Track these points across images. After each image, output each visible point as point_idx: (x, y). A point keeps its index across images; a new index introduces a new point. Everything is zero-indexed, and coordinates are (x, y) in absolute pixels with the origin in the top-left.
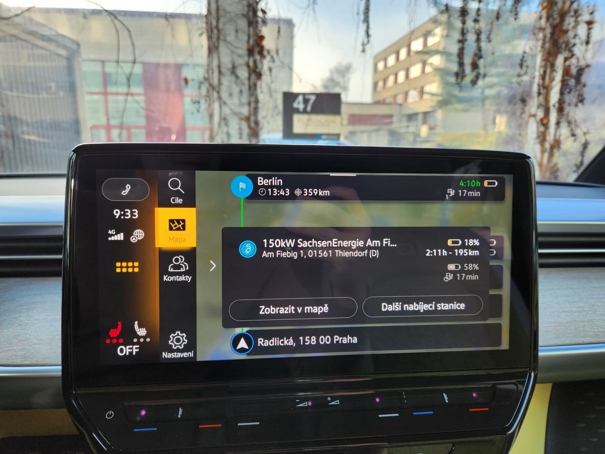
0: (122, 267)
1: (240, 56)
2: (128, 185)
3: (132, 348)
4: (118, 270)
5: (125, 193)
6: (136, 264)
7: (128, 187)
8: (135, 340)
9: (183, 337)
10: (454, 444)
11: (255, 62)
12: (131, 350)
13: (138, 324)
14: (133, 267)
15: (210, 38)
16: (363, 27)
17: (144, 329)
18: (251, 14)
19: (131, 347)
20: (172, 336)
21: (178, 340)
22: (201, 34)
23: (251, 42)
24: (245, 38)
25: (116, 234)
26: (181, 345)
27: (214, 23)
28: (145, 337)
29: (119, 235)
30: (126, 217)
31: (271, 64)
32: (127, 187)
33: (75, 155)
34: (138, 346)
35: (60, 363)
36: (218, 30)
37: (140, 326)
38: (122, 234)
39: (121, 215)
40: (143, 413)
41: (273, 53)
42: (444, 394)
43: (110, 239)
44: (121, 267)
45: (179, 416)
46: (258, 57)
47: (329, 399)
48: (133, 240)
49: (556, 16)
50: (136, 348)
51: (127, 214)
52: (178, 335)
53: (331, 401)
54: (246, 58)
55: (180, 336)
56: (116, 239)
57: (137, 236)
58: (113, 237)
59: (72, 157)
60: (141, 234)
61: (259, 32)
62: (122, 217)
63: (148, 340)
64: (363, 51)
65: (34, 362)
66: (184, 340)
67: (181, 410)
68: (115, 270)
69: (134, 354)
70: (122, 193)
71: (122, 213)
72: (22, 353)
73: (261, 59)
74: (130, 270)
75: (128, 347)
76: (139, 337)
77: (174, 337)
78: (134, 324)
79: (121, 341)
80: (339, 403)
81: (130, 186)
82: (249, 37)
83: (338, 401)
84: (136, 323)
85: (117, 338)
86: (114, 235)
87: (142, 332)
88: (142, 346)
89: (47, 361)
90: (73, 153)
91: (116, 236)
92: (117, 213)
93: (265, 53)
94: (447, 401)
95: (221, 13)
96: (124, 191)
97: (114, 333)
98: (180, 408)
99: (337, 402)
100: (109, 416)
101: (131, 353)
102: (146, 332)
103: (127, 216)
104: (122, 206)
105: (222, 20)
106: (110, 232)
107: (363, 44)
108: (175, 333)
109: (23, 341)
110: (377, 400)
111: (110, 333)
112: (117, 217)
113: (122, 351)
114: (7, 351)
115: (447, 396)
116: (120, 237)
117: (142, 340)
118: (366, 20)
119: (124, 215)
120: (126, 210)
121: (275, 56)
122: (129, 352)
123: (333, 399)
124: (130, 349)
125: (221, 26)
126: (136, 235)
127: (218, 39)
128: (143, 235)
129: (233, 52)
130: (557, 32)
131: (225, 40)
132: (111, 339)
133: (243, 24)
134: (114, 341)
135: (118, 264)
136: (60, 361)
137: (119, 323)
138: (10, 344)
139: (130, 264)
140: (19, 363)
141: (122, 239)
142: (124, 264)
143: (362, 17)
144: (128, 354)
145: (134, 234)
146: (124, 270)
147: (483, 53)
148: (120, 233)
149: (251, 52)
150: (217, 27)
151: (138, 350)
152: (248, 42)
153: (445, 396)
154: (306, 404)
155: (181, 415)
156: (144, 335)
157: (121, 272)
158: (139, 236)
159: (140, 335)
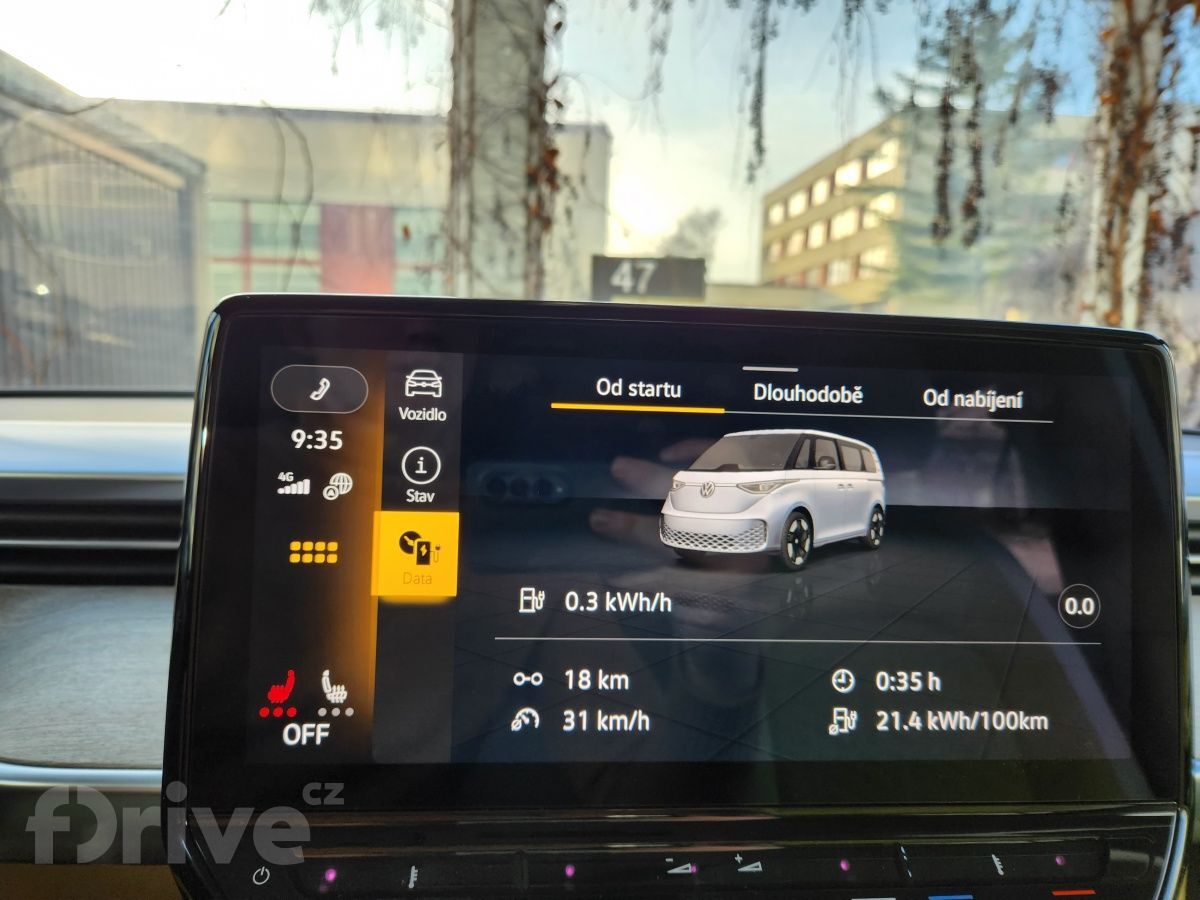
0: (304, 552)
1: (511, 186)
2: (324, 380)
3: (314, 730)
4: (295, 559)
5: (317, 396)
6: (333, 546)
7: (325, 384)
8: (322, 712)
11: (540, 200)
12: (312, 734)
13: (330, 676)
14: (326, 553)
15: (454, 152)
16: (750, 134)
17: (343, 687)
18: (534, 108)
19: (313, 726)
22: (438, 146)
23: (535, 160)
24: (520, 152)
25: (295, 482)
27: (464, 124)
28: (342, 707)
29: (300, 483)
30: (317, 447)
31: (571, 203)
32: (322, 383)
33: (218, 319)
34: (327, 726)
35: (161, 762)
36: (473, 138)
37: (334, 682)
38: (307, 482)
39: (307, 442)
40: (331, 876)
41: (575, 182)
42: (993, 856)
43: (281, 491)
44: (302, 552)
45: (411, 885)
46: (545, 189)
47: (739, 859)
48: (329, 494)
49: (1129, 116)
50: (323, 730)
51: (318, 439)
53: (744, 863)
54: (522, 191)
56: (294, 492)
57: (338, 487)
58: (287, 488)
59: (212, 323)
60: (346, 483)
61: (547, 143)
62: (309, 447)
63: (350, 712)
64: (751, 179)
65: (100, 760)
67: (414, 872)
69: (318, 742)
70: (313, 397)
71: (310, 437)
72: (75, 739)
73: (551, 194)
74: (320, 559)
75: (306, 726)
76: (330, 706)
78: (322, 676)
79: (292, 712)
80: (760, 869)
81: (328, 383)
82: (530, 150)
83: (759, 864)
84: (326, 673)
85: (286, 706)
86: (289, 484)
87: (336, 694)
88: (338, 725)
89: (127, 759)
90: (215, 314)
91: (294, 485)
92: (299, 437)
93: (560, 181)
94: (1001, 873)
95: (478, 105)
96: (315, 393)
97: (278, 693)
98: (413, 868)
99: (756, 867)
100: (259, 878)
101: (311, 740)
102: (346, 693)
103: (320, 443)
104: (310, 423)
105: (479, 120)
106: (282, 477)
107: (751, 167)
109: (79, 714)
110: (844, 866)
111: (269, 693)
112: (298, 446)
113: (292, 734)
114: (45, 733)
115: (1001, 860)
116: (303, 488)
117: (336, 712)
118: (757, 121)
119: (314, 442)
120: (317, 432)
121: (580, 190)
122: (309, 739)
123: (749, 858)
124: (309, 730)
125: (477, 129)
126: (336, 484)
127: (471, 154)
128: (351, 484)
129: (497, 180)
130: (1133, 145)
131: (484, 158)
132: (273, 707)
133: (519, 126)
134: (278, 712)
135: (295, 546)
136: (159, 759)
137: (291, 673)
139: (320, 546)
140: (68, 760)
141: (307, 491)
142: (308, 546)
143: (748, 115)
144: (304, 742)
145: (331, 482)
146: (308, 559)
147: (987, 185)
148: (302, 480)
149: (532, 179)
150: (470, 132)
151: (326, 734)
152: (528, 160)
153: (996, 860)
154: (688, 868)
155: (415, 882)
156: (342, 702)
157: (301, 563)
158: (341, 487)
159: (333, 702)
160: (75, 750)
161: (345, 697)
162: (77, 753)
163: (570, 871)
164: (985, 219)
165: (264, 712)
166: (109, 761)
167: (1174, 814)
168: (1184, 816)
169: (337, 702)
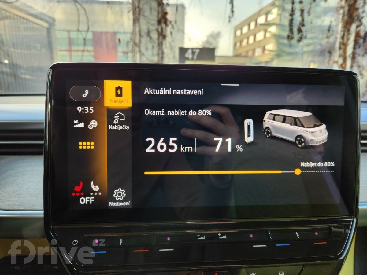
0: (83, 145)
1: (153, 25)
2: (87, 90)
3: (89, 199)
4: (80, 147)
5: (85, 95)
6: (92, 143)
7: (87, 92)
8: (92, 194)
9: (123, 192)
10: (304, 266)
11: (162, 29)
12: (89, 200)
13: (93, 183)
14: (90, 145)
15: (134, 14)
17: (98, 186)
19: (89, 198)
20: (116, 191)
21: (120, 194)
22: (129, 12)
23: (160, 16)
24: (155, 13)
25: (79, 123)
26: (121, 197)
27: (137, 4)
28: (98, 192)
29: (81, 124)
30: (85, 112)
31: (172, 30)
32: (86, 92)
33: (52, 71)
34: (93, 198)
35: (43, 208)
36: (140, 9)
37: (95, 185)
38: (83, 123)
39: (82, 110)
40: (97, 241)
41: (173, 23)
42: (296, 233)
43: (75, 126)
44: (82, 145)
45: (121, 244)
46: (164, 25)
47: (219, 235)
48: (90, 127)
50: (92, 199)
51: (86, 110)
52: (120, 191)
53: (221, 236)
54: (156, 26)
55: (121, 191)
56: (79, 127)
58: (77, 125)
59: (50, 72)
60: (95, 124)
61: (164, 10)
62: (83, 112)
63: (100, 194)
64: (230, 21)
65: (26, 208)
66: (124, 194)
67: (121, 240)
68: (78, 147)
69: (91, 203)
70: (83, 96)
71: (83, 109)
72: (18, 202)
73: (165, 27)
74: (88, 147)
75: (87, 198)
76: (94, 192)
77: (117, 192)
78: (90, 183)
79: (82, 194)
80: (226, 237)
82: (158, 13)
83: (226, 236)
84: (92, 182)
85: (80, 192)
86: (77, 124)
87: (96, 188)
88: (96, 198)
89: (35, 208)
90: (50, 69)
91: (79, 124)
92: (79, 109)
93: (168, 23)
94: (298, 237)
96: (84, 95)
97: (78, 188)
98: (121, 239)
100: (74, 243)
101: (89, 202)
102: (99, 188)
103: (86, 111)
104: (83, 105)
105: (142, 2)
106: (75, 122)
107: (230, 17)
108: (117, 190)
109: (19, 195)
110: (251, 236)
111: (75, 188)
112: (79, 112)
113: (83, 200)
114: (9, 201)
115: (299, 234)
116: (82, 125)
117: (96, 194)
118: (232, 2)
119: (84, 111)
120: (85, 107)
121: (175, 26)
122: (88, 202)
123: (222, 235)
124: (88, 199)
125: (141, 6)
126: (92, 124)
127: (139, 14)
128: (97, 124)
129: (148, 23)
130: (352, 9)
131: (144, 16)
132: (76, 192)
133: (154, 4)
134: (78, 194)
135: (80, 143)
136: (42, 208)
137: (81, 182)
138: (11, 196)
139: (88, 143)
140: (16, 209)
141: (83, 126)
142: (84, 143)
144: (86, 203)
146: (84, 147)
147: (305, 22)
148: (81, 122)
149: (159, 22)
150: (139, 7)
151: (93, 200)
152: (158, 16)
153: (297, 234)
154: (204, 238)
155: (122, 243)
156: (98, 190)
157: (82, 149)
158: (94, 125)
159: (95, 191)
160: (18, 205)
161: (98, 189)
162: (19, 206)
163: (169, 239)
164: (304, 34)
165: (74, 194)
166: (29, 209)
167: (352, 220)
168: (355, 220)
169: (96, 191)
